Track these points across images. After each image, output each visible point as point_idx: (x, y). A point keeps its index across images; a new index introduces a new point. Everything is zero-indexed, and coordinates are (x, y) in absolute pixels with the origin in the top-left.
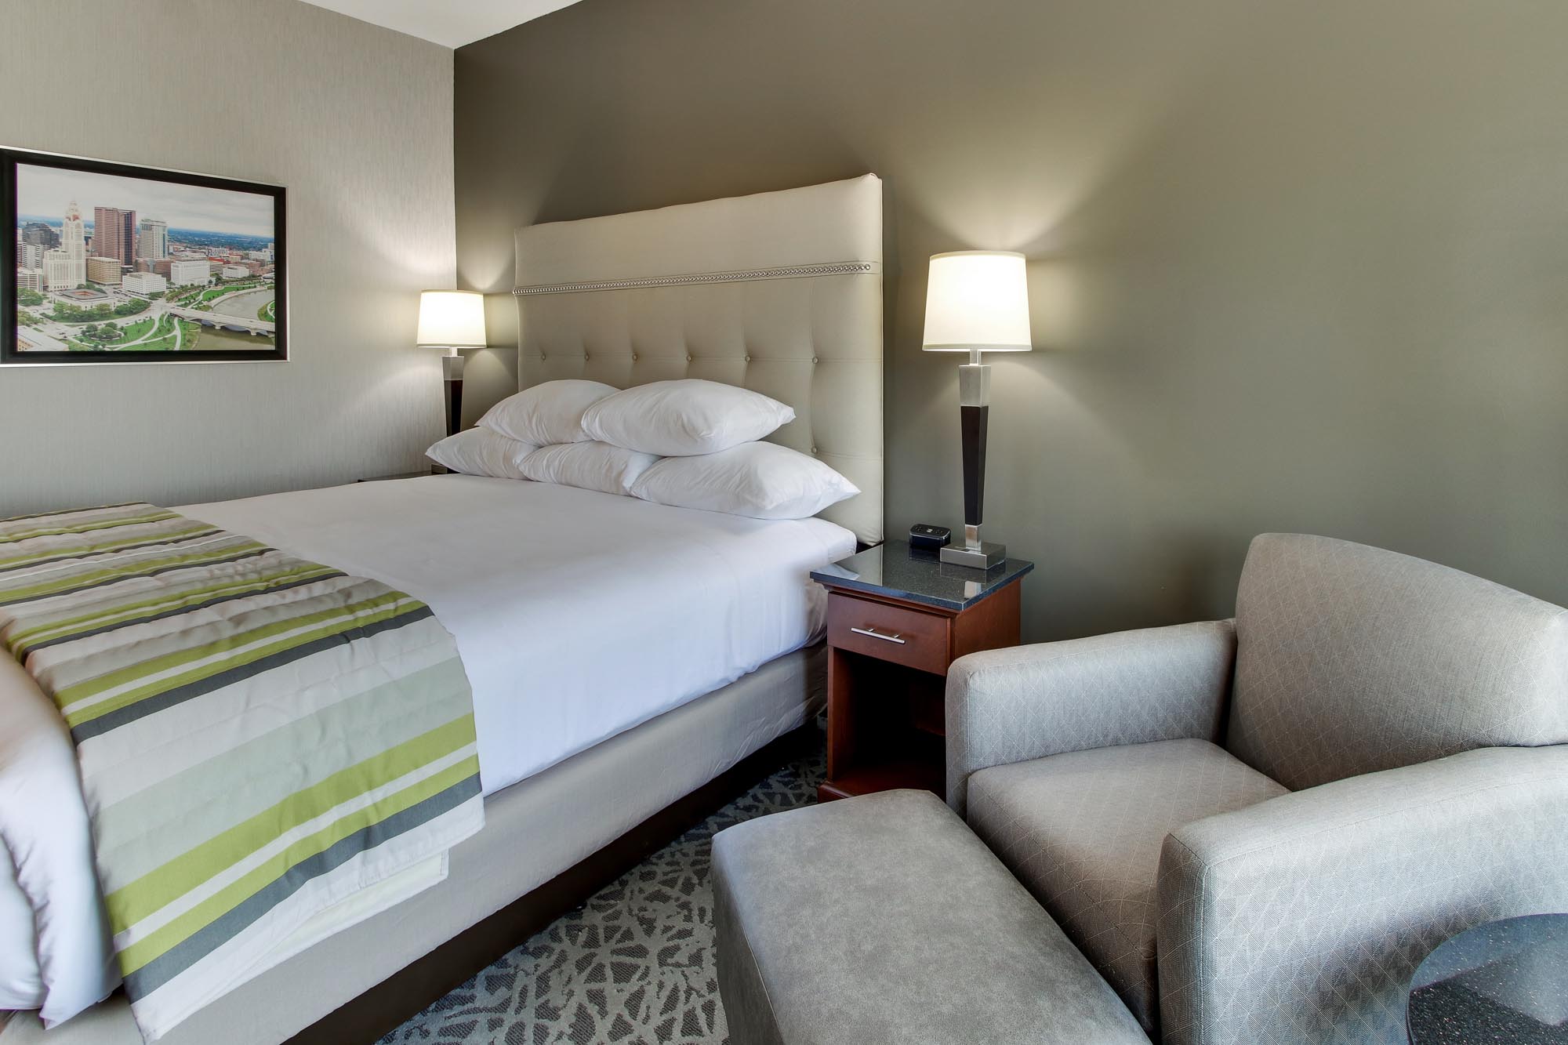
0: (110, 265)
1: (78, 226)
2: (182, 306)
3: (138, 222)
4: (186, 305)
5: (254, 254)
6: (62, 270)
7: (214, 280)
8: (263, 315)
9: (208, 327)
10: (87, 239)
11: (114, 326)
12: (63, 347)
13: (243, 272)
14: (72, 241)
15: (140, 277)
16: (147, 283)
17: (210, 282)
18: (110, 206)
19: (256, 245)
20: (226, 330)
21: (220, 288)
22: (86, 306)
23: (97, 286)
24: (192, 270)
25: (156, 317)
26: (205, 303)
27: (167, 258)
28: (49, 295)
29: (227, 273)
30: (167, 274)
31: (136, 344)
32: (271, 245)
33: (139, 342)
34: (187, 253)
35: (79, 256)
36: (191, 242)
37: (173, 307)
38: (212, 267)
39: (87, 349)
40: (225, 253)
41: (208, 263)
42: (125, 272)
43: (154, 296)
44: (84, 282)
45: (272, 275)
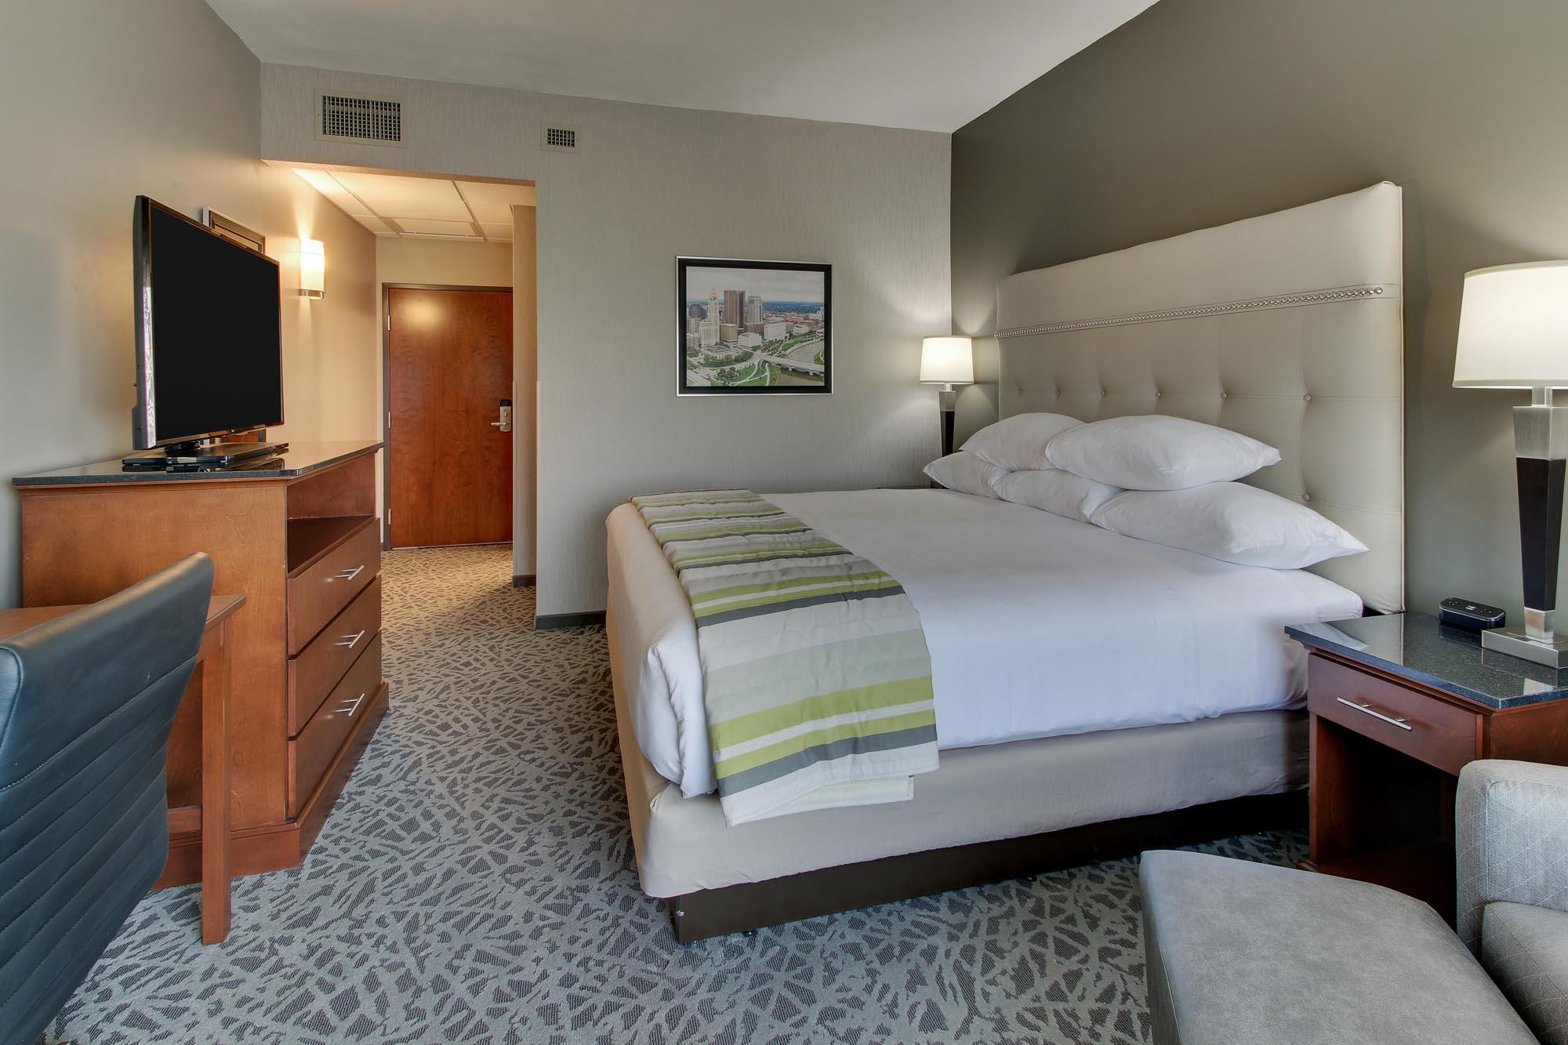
0: (732, 327)
1: (716, 304)
2: (770, 355)
3: (746, 299)
4: (772, 354)
5: (812, 316)
6: (708, 332)
7: (788, 335)
8: (817, 360)
9: (784, 369)
10: (720, 312)
11: (733, 369)
12: (708, 384)
13: (805, 329)
14: (713, 315)
15: (747, 336)
16: (752, 340)
17: (786, 337)
18: (731, 289)
19: (812, 309)
20: (796, 372)
21: (792, 341)
22: (720, 356)
23: (725, 343)
24: (776, 330)
25: (756, 364)
26: (783, 352)
27: (762, 322)
28: (702, 350)
29: (796, 331)
30: (762, 334)
31: (745, 381)
32: (822, 308)
33: (747, 380)
34: (773, 318)
35: (716, 325)
36: (776, 310)
37: (765, 356)
38: (787, 326)
39: (720, 385)
40: (794, 316)
41: (785, 324)
42: (740, 333)
43: (755, 348)
44: (719, 341)
45: (823, 330)
